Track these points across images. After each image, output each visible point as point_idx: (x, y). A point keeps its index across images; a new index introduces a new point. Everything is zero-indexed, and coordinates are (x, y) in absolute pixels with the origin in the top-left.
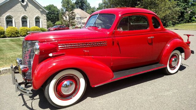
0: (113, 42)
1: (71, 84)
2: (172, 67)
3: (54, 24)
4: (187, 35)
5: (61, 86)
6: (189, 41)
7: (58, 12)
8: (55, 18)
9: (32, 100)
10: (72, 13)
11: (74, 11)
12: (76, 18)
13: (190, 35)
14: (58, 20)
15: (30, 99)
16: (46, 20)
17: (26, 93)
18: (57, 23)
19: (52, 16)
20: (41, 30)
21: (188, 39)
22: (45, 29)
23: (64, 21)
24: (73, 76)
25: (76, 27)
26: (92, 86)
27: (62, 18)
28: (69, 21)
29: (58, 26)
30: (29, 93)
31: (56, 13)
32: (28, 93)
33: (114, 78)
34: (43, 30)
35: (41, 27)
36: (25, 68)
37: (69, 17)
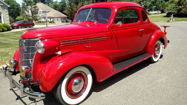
0: (112, 36)
1: (80, 81)
2: (156, 56)
3: (14, 19)
4: (164, 26)
5: (71, 85)
6: (166, 31)
7: (17, 6)
8: (15, 13)
9: (35, 102)
10: (35, 7)
11: (36, 5)
12: (38, 12)
13: (167, 27)
14: (19, 15)
15: (32, 102)
16: (8, 15)
17: (37, 96)
18: (18, 18)
19: (12, 11)
20: (4, 26)
21: (165, 30)
22: (8, 25)
23: (26, 15)
24: (81, 73)
25: (39, 22)
26: (99, 81)
27: (24, 12)
28: (32, 15)
29: (22, 22)
30: (42, 96)
31: (16, 7)
32: (40, 96)
33: (115, 71)
34: (5, 26)
35: (3, 23)
36: (27, 69)
37: (31, 11)
